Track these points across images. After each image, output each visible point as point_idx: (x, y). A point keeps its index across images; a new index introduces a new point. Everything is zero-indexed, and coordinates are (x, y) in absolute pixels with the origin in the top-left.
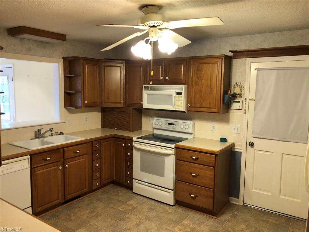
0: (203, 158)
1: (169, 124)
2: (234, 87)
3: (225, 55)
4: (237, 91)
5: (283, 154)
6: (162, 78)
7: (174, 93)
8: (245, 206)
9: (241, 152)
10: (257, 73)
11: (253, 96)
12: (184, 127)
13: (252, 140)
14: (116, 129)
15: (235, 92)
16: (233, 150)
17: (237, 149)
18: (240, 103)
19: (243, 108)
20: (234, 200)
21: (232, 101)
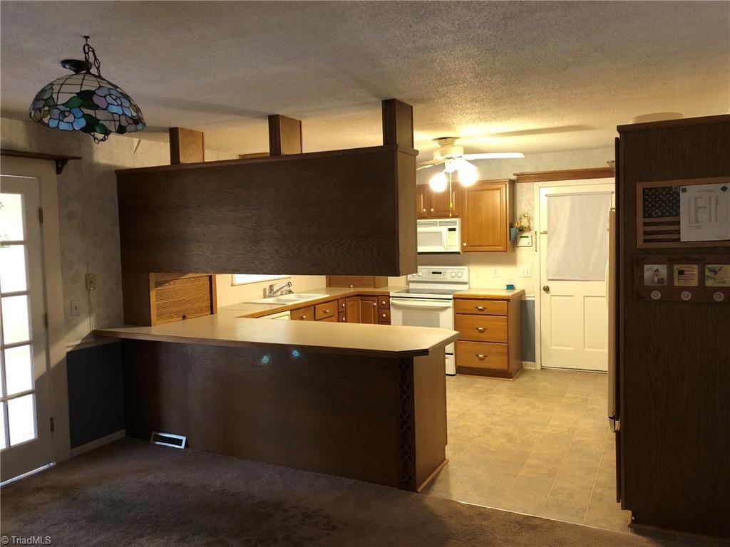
0: (491, 306)
1: (433, 273)
2: (521, 218)
3: (510, 180)
4: (524, 223)
5: (585, 296)
6: (425, 210)
7: (444, 229)
8: (542, 369)
9: (534, 301)
10: (548, 200)
11: (544, 228)
12: (457, 275)
13: (546, 283)
14: (352, 286)
15: (522, 224)
16: (523, 299)
17: (529, 297)
18: (530, 238)
19: (534, 245)
20: (528, 365)
21: (519, 237)
